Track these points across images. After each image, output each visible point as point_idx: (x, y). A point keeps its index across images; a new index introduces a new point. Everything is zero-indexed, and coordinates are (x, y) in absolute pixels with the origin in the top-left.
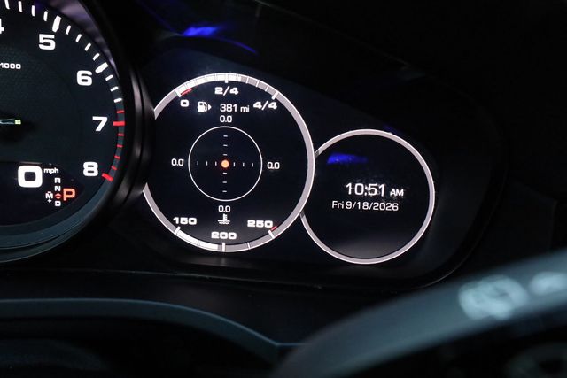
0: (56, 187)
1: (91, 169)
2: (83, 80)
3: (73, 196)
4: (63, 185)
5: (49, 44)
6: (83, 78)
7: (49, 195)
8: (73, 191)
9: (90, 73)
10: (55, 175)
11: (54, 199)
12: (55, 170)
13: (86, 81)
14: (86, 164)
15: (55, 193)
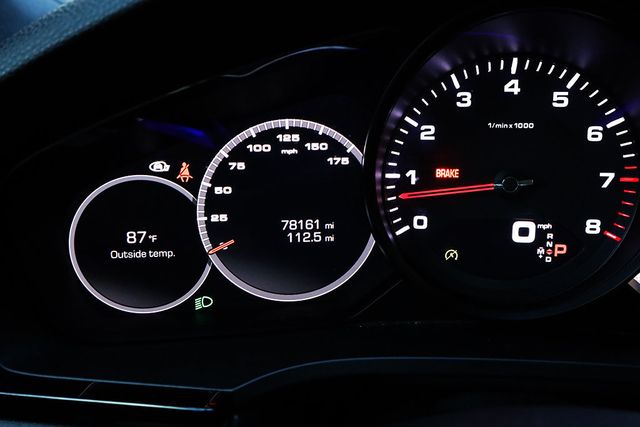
0: (548, 243)
1: (593, 227)
2: (593, 136)
3: (564, 252)
4: (555, 241)
5: (562, 102)
6: (594, 134)
7: (540, 251)
8: (564, 247)
9: (601, 128)
10: (548, 231)
11: (545, 255)
12: (549, 226)
13: (597, 136)
14: (589, 222)
15: (546, 248)
